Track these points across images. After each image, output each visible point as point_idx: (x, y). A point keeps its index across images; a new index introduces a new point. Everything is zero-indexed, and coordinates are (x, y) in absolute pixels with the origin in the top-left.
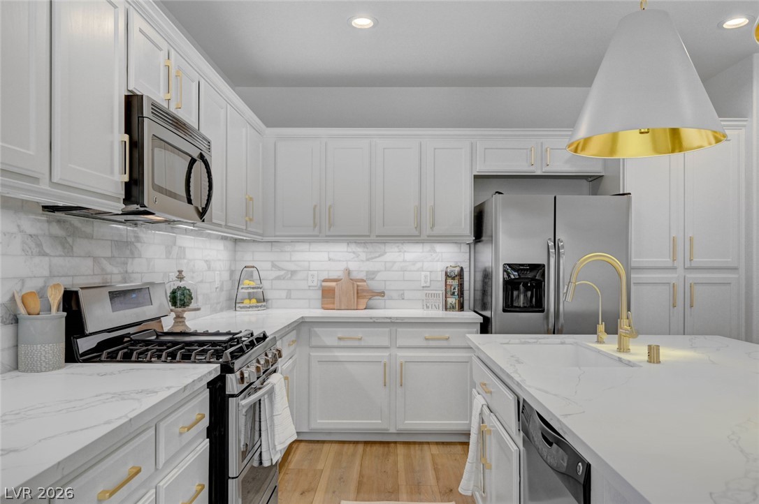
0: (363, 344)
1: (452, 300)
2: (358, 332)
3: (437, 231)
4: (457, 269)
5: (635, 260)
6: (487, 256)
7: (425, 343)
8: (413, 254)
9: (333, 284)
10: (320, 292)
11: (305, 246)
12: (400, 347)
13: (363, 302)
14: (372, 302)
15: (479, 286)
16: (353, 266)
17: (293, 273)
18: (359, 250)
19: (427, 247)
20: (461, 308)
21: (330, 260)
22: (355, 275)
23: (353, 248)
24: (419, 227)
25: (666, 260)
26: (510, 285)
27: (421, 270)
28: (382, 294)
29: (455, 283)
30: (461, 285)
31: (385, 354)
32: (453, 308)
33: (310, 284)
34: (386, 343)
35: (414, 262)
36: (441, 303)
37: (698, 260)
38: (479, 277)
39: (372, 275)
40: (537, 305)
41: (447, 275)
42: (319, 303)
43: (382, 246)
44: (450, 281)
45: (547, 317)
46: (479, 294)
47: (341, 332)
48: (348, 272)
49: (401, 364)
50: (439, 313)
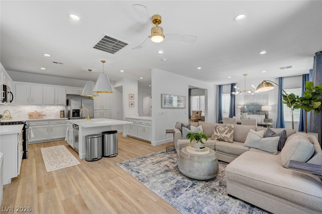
0: (42, 124)
1: (62, 116)
2: (41, 122)
3: (58, 104)
4: (63, 111)
5: (95, 109)
6: (69, 108)
7: (57, 123)
8: (52, 108)
9: (32, 114)
10: (28, 116)
11: (24, 106)
12: (51, 124)
13: (40, 117)
14: (42, 117)
15: (68, 113)
16: (37, 110)
17: (20, 112)
18: (39, 107)
19: (56, 106)
20: (64, 117)
21: (31, 109)
22: (37, 112)
23: (37, 106)
24: (54, 103)
25: (100, 109)
26: (73, 113)
27: (55, 110)
28: (45, 115)
29: (63, 113)
30: (64, 113)
31: (48, 126)
32: (62, 117)
33: (25, 114)
34: (48, 124)
35: (53, 109)
36: (59, 116)
37: (104, 109)
38: (68, 112)
39: (42, 112)
40: (78, 115)
41: (61, 111)
42: (28, 118)
43: (45, 106)
44: (61, 113)
45: (80, 117)
46: (68, 115)
47: (36, 123)
48: (36, 111)
49: (51, 127)
50: (59, 118)
